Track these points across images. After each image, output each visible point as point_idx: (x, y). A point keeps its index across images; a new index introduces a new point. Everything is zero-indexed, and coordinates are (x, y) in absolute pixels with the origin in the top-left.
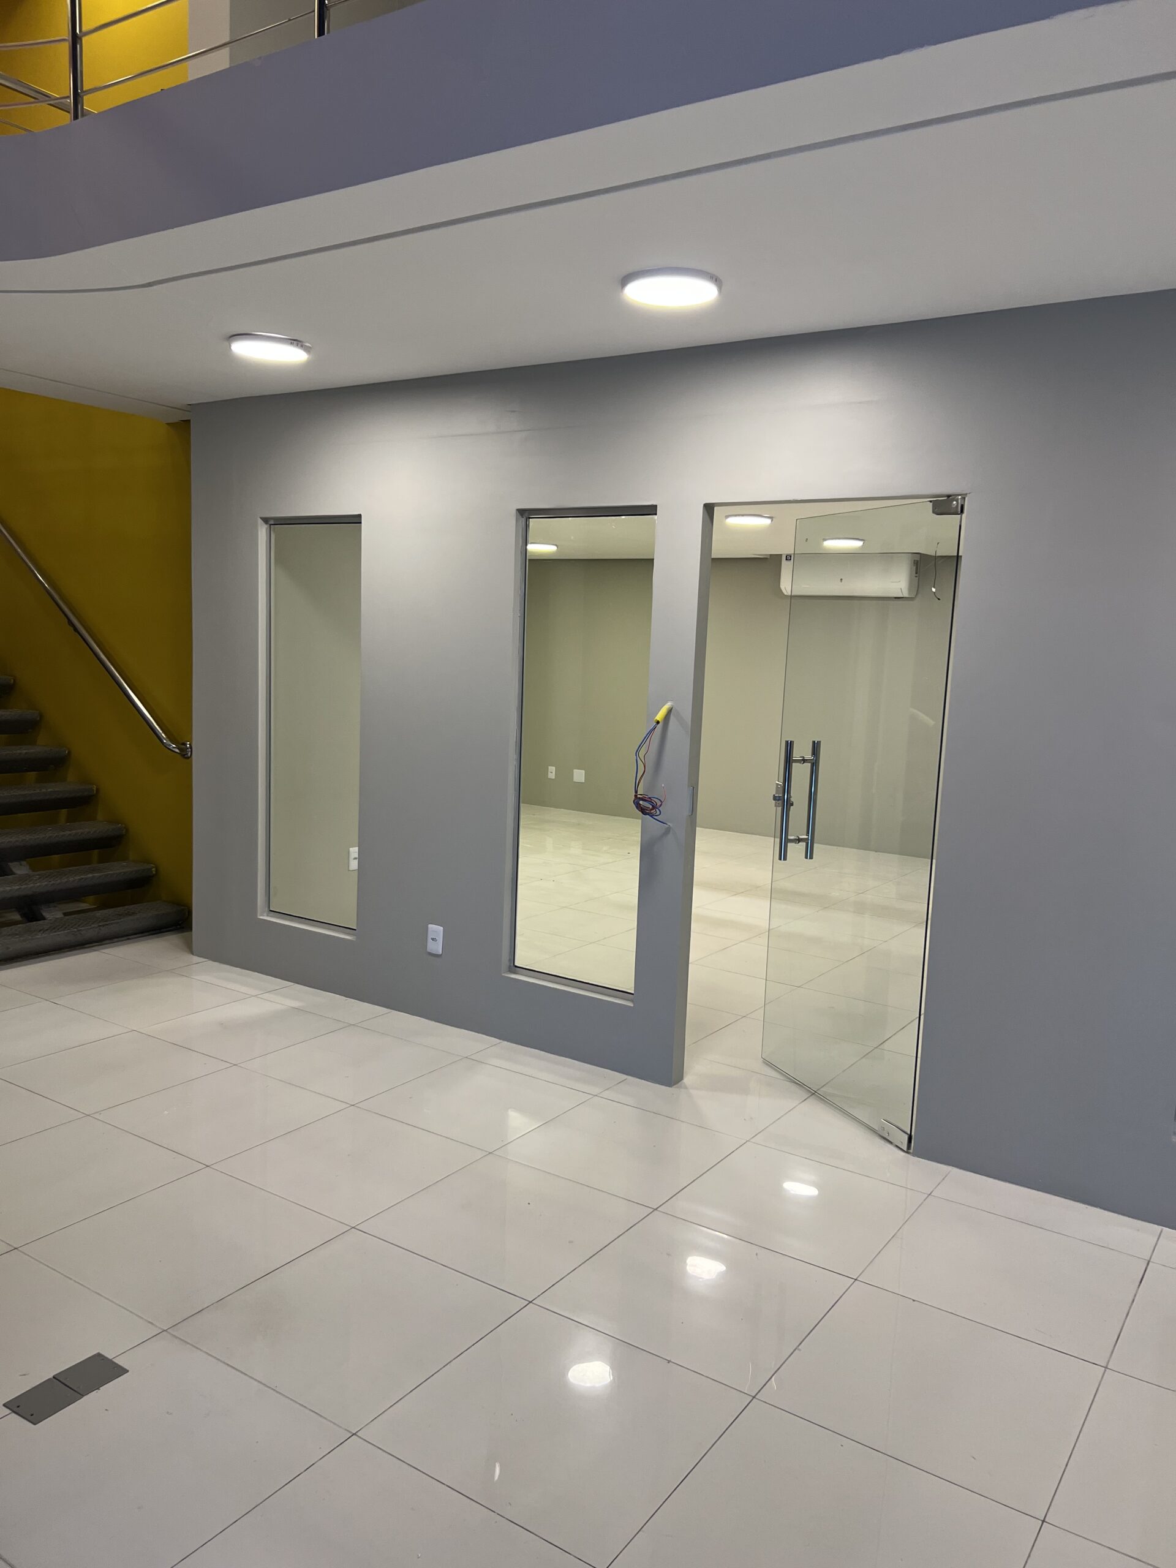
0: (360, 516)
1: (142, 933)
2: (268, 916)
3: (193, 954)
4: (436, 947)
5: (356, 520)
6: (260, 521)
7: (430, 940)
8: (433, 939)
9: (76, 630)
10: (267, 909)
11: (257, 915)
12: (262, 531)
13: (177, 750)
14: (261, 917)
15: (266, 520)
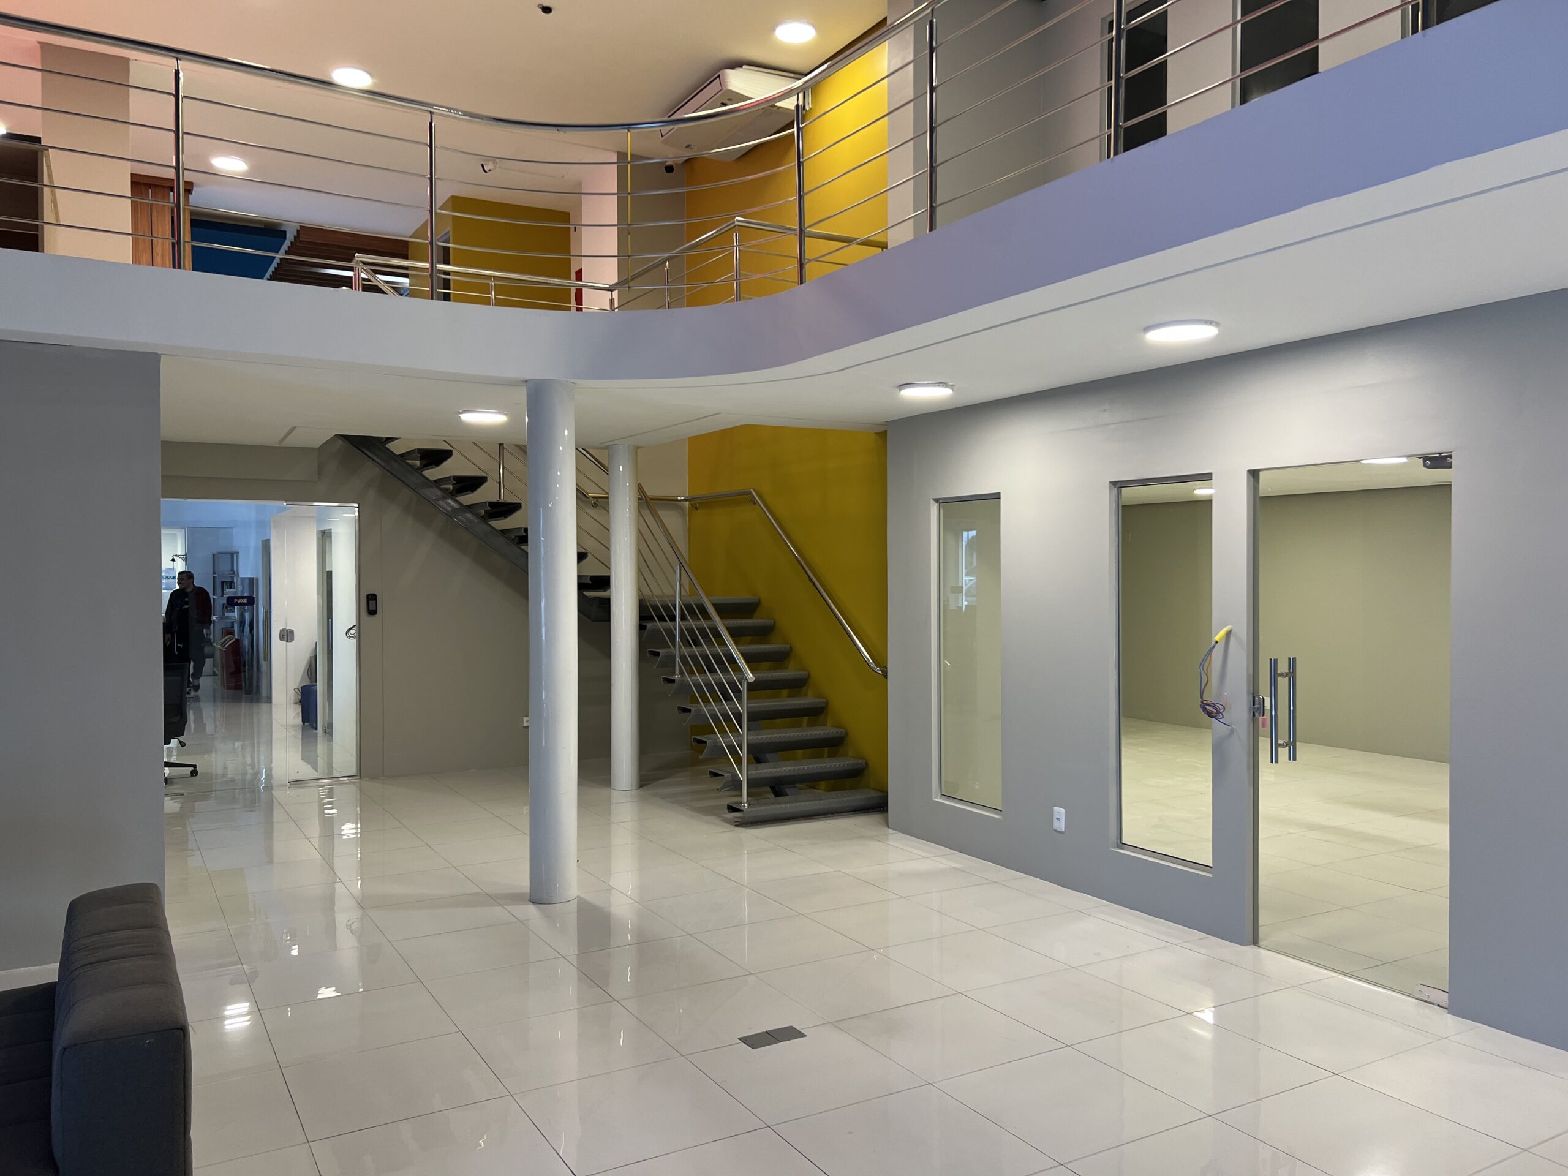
0: (999, 493)
1: (855, 811)
2: (940, 798)
3: (888, 827)
4: (1060, 825)
5: (997, 496)
6: (932, 501)
7: (1055, 820)
8: (1057, 819)
9: (814, 584)
10: (939, 793)
11: (932, 798)
12: (934, 509)
13: (880, 672)
14: (936, 800)
15: (936, 500)
